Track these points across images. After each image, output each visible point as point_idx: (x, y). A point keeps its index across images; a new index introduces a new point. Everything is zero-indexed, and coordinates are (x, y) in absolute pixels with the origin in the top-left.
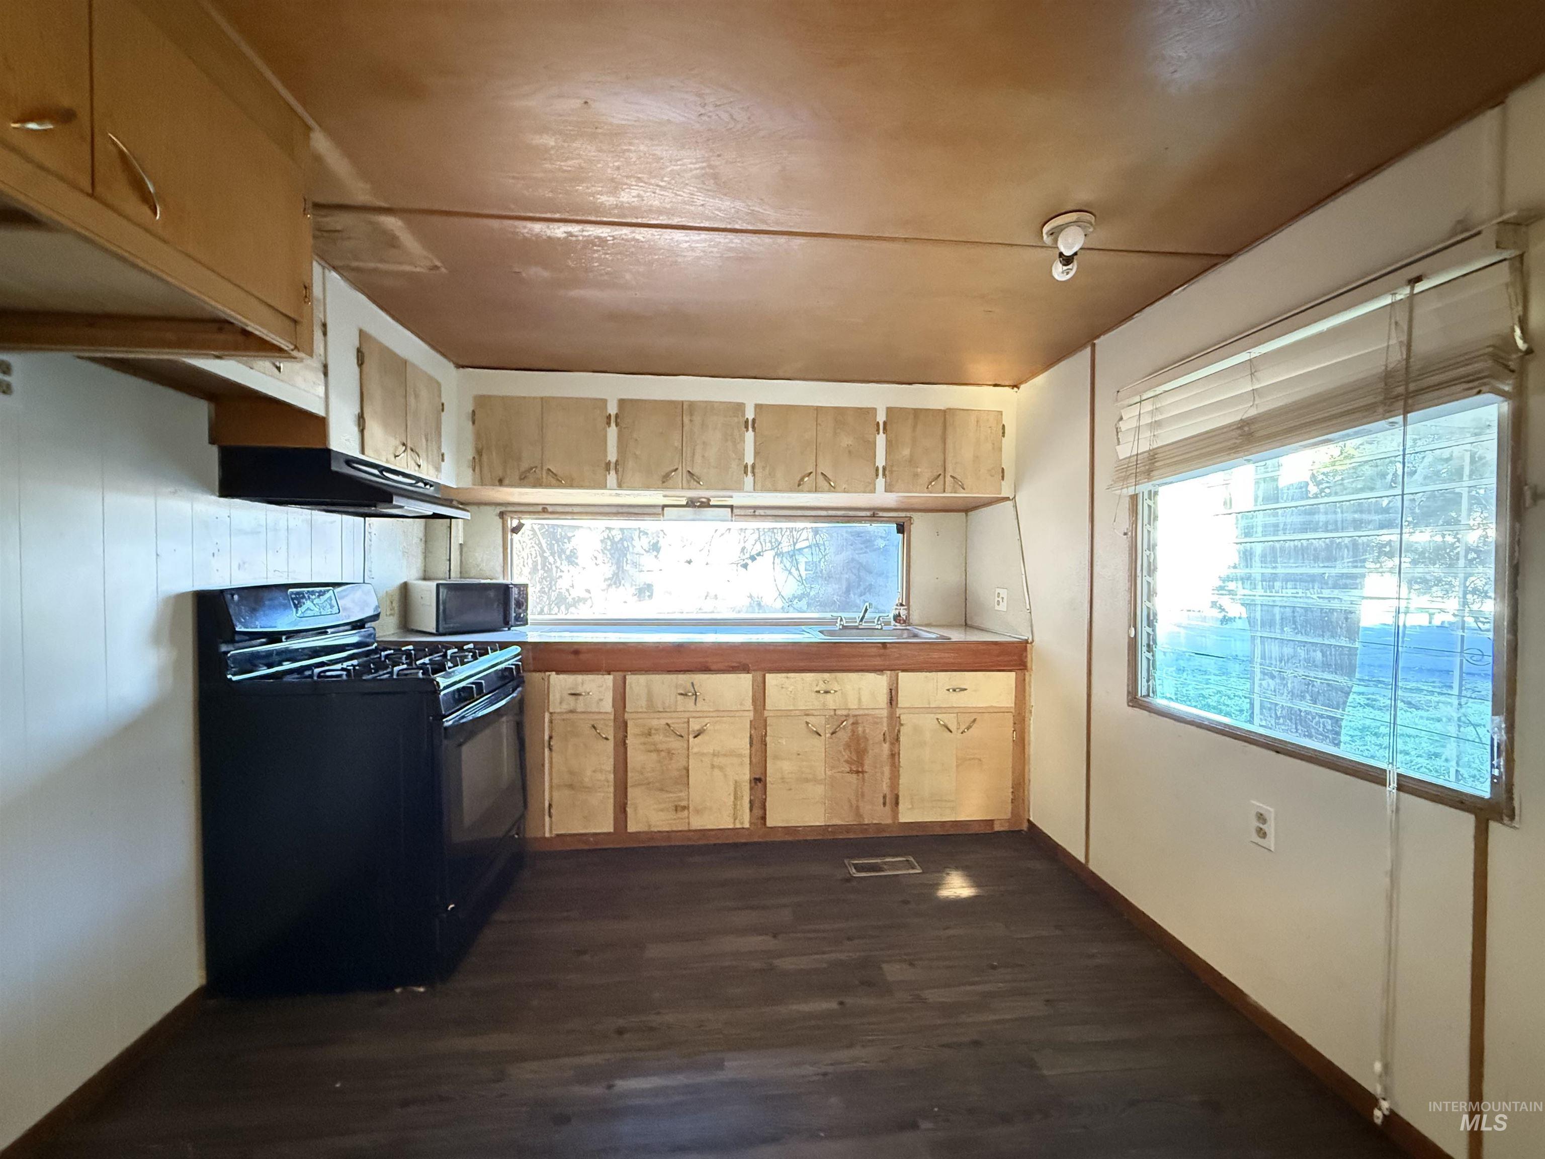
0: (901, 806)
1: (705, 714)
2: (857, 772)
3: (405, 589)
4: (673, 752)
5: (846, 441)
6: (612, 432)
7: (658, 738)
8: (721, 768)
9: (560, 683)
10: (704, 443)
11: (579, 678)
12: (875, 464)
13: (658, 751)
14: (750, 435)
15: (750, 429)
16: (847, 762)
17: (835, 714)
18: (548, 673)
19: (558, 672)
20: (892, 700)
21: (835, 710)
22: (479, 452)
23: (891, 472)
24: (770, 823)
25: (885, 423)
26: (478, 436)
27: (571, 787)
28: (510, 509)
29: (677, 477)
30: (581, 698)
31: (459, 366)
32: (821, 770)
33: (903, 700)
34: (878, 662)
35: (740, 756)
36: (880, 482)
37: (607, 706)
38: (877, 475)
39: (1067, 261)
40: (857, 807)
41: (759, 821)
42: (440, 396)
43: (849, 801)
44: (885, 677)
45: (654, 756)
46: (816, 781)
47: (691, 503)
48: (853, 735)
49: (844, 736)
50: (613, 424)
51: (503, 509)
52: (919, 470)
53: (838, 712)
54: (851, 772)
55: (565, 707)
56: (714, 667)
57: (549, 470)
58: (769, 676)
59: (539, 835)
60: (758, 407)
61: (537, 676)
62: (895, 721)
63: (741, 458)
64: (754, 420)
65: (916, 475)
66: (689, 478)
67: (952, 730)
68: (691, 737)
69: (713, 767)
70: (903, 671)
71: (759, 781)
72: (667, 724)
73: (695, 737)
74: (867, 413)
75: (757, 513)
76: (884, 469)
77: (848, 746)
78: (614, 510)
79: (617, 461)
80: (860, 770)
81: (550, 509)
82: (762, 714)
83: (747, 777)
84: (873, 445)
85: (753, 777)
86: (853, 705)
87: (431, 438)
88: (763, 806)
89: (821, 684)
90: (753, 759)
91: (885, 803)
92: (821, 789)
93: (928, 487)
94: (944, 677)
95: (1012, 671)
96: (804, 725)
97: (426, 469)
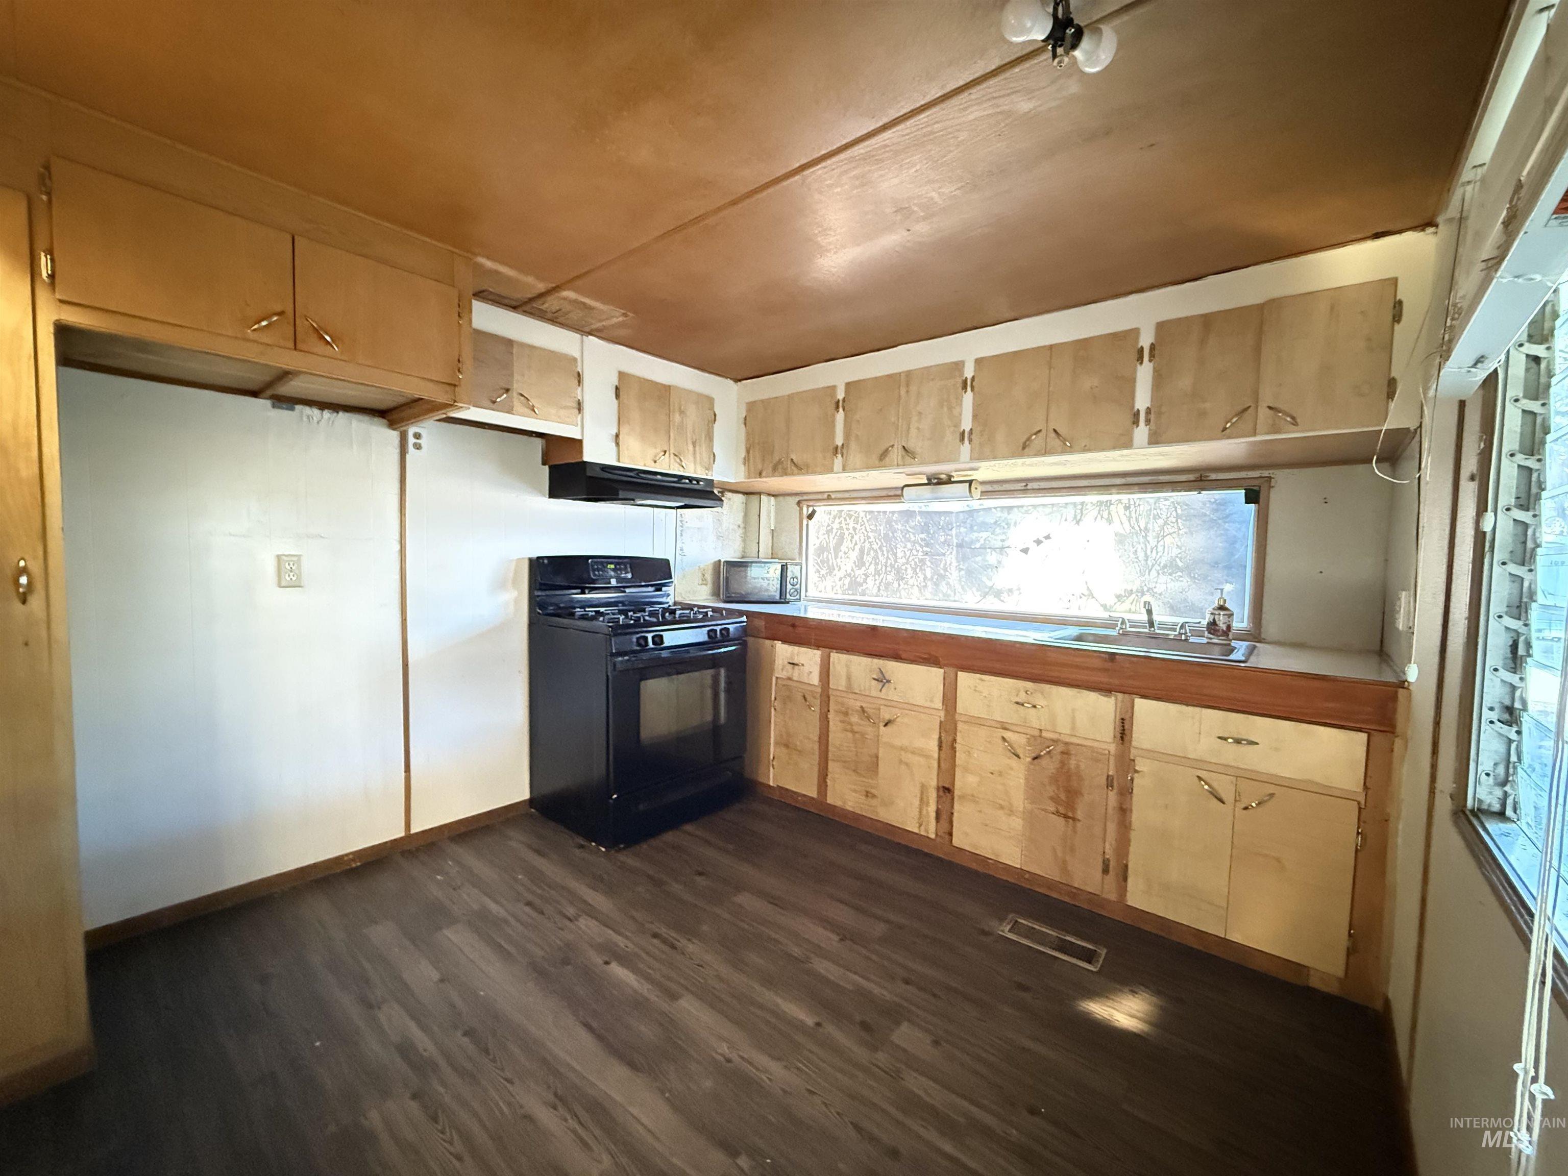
0: (1130, 883)
1: (894, 704)
2: (1066, 817)
3: (718, 565)
4: (867, 736)
5: (1089, 382)
6: (840, 416)
7: (855, 719)
8: (907, 764)
9: (783, 651)
10: (920, 413)
11: (796, 649)
12: (1133, 407)
13: (853, 732)
14: (968, 398)
15: (969, 389)
16: (1052, 798)
17: (1040, 736)
18: (776, 642)
19: (785, 641)
20: (1124, 732)
21: (1041, 730)
22: (748, 451)
23: (1159, 414)
24: (956, 842)
25: (1153, 347)
26: (749, 436)
27: (787, 746)
28: (805, 497)
29: (896, 454)
30: (796, 667)
31: (737, 380)
32: (1019, 800)
33: (1140, 739)
34: (1104, 679)
35: (927, 757)
36: (1141, 432)
37: (815, 680)
38: (1136, 422)
40: (1065, 862)
41: (947, 837)
42: (713, 408)
43: (1054, 850)
44: (1113, 698)
45: (850, 735)
46: (1011, 812)
47: (932, 481)
48: (1062, 768)
49: (1050, 766)
50: (841, 410)
51: (800, 498)
52: (1207, 405)
53: (1044, 734)
54: (1057, 813)
55: (783, 675)
56: (903, 656)
57: (792, 460)
58: (961, 675)
59: (765, 782)
60: (979, 362)
61: (768, 642)
62: (1126, 764)
63: (957, 425)
64: (973, 379)
66: (904, 453)
67: (1225, 799)
68: (882, 724)
69: (901, 761)
70: (1143, 696)
71: (946, 791)
72: (862, 707)
73: (886, 725)
74: (1124, 339)
75: (1029, 487)
76: (1149, 412)
77: (1054, 779)
78: (884, 493)
79: (843, 445)
80: (1070, 814)
81: (833, 496)
82: (953, 716)
83: (934, 783)
84: (1131, 381)
85: (941, 784)
86: (1063, 728)
87: (700, 446)
88: (951, 823)
89: (1023, 694)
90: (942, 765)
91: (1106, 871)
92: (1017, 823)
93: (1225, 429)
94: (1213, 718)
95: (1360, 730)
96: (1000, 741)
97: (692, 469)
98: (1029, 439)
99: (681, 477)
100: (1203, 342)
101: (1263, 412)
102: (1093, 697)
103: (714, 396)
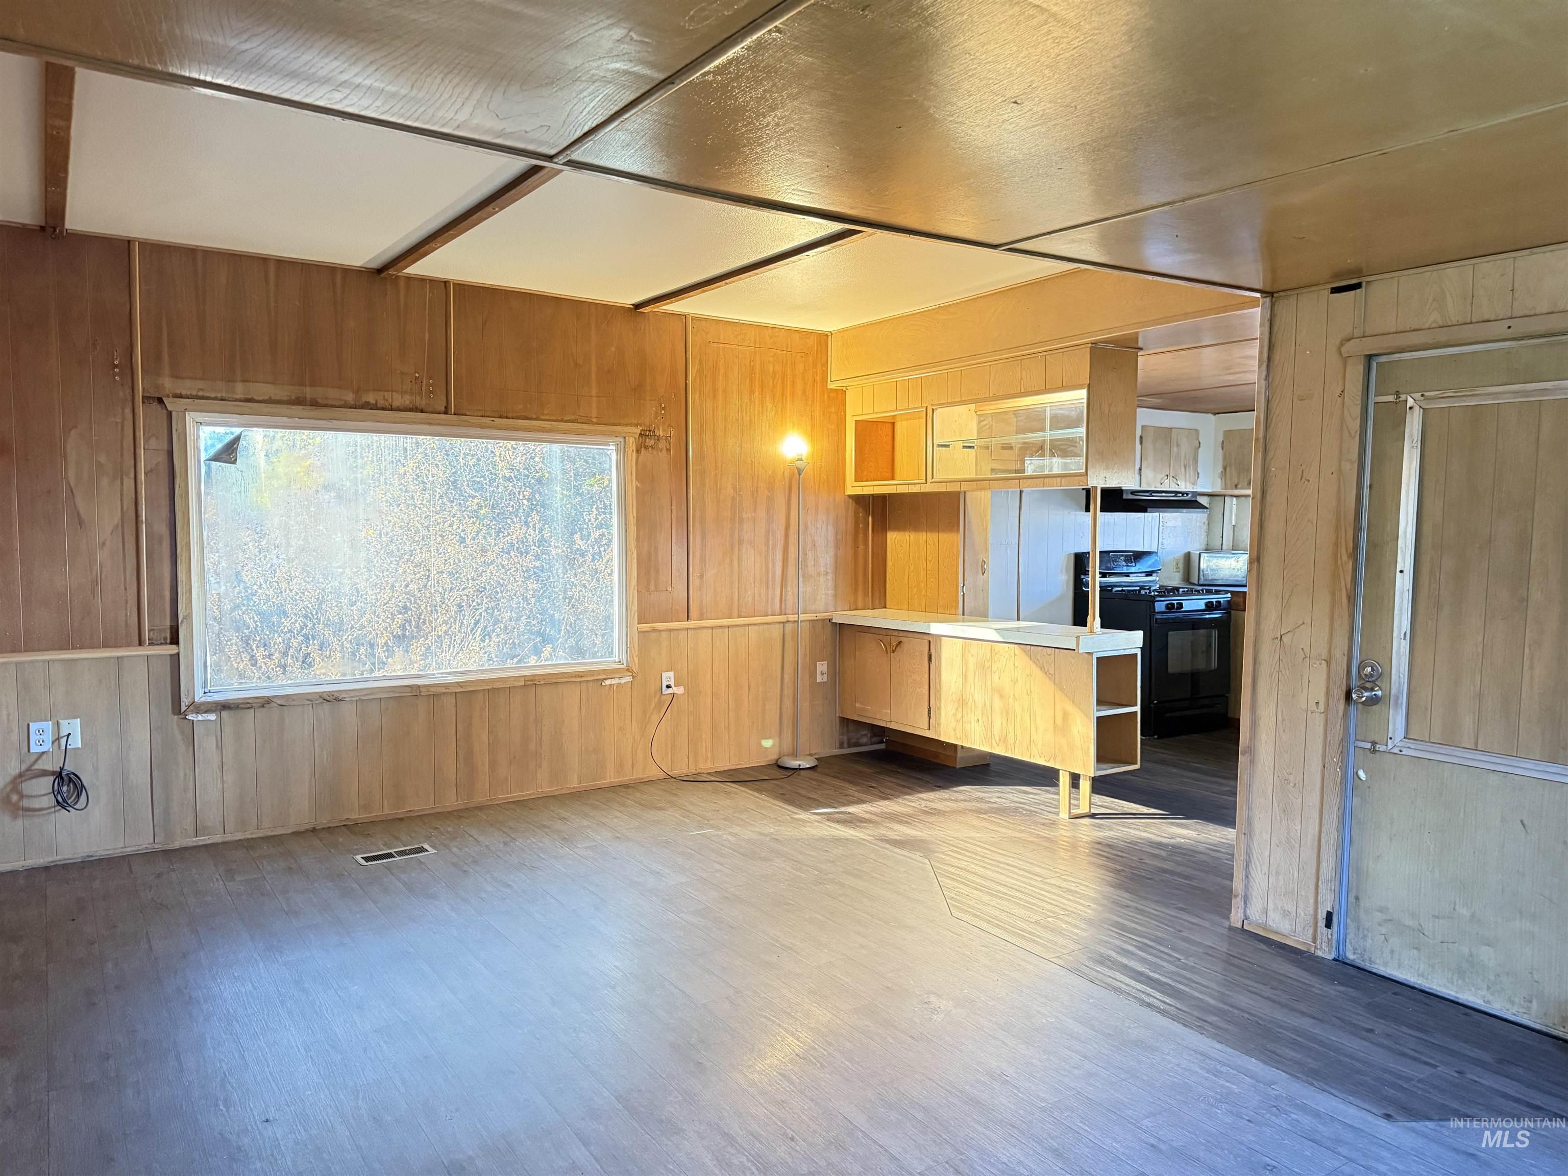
3: (1188, 557)
22: (1225, 468)
26: (1225, 458)
31: (1215, 414)
42: (1198, 439)
87: (1189, 467)
97: (1184, 486)
99: (1176, 493)
103: (1198, 428)
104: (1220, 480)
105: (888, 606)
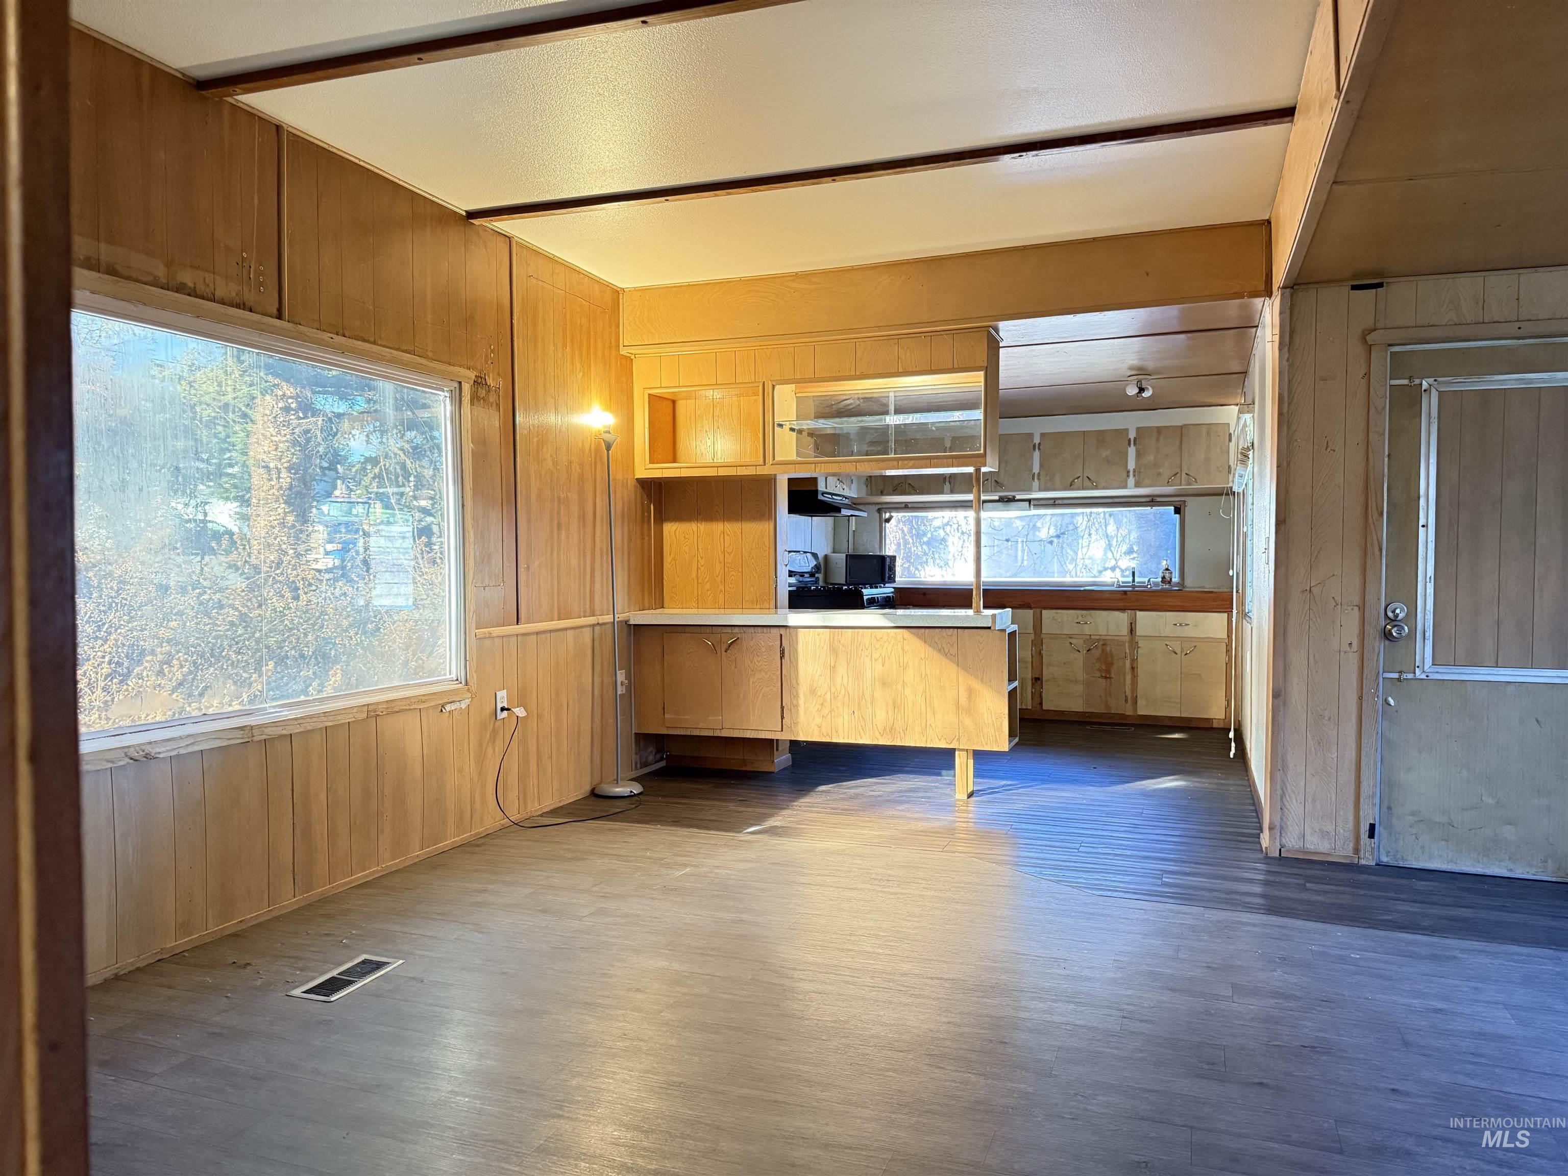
0: (1139, 703)
2: (1106, 678)
3: (828, 558)
5: (1105, 453)
10: (1006, 461)
12: (1127, 468)
14: (1037, 454)
15: (1037, 450)
16: (1098, 670)
17: (1091, 639)
20: (1132, 630)
21: (1091, 635)
23: (1140, 472)
24: (1045, 707)
25: (1135, 439)
28: (884, 506)
29: (988, 485)
32: (1081, 675)
33: (1140, 631)
34: (1121, 604)
35: (1026, 662)
36: (1131, 481)
38: (1128, 476)
39: (1142, 390)
40: (1106, 702)
41: (1039, 707)
43: (1101, 697)
44: (1126, 614)
46: (1077, 682)
47: (1001, 500)
48: (1102, 653)
49: (1096, 653)
51: (880, 506)
52: (1161, 470)
53: (1092, 637)
54: (1101, 677)
57: (910, 484)
58: (1044, 612)
60: (1043, 435)
62: (1134, 645)
63: (1031, 469)
64: (1039, 444)
65: (1159, 474)
66: (995, 484)
67: (1177, 653)
70: (1140, 610)
71: (1037, 680)
74: (1121, 433)
75: (1056, 503)
76: (1134, 471)
77: (1099, 659)
80: (1108, 676)
81: (910, 506)
82: (1039, 636)
83: (1030, 676)
84: (1126, 455)
85: (1034, 676)
86: (1103, 631)
88: (1041, 696)
89: (1080, 618)
90: (1034, 665)
91: (1126, 701)
92: (1080, 688)
93: (1168, 482)
94: (1171, 617)
95: (1225, 612)
96: (1068, 644)
97: (847, 490)
98: (1073, 481)
99: (843, 496)
100: (1158, 440)
101: (1184, 475)
102: (1117, 614)
104: (865, 487)
105: (666, 605)
